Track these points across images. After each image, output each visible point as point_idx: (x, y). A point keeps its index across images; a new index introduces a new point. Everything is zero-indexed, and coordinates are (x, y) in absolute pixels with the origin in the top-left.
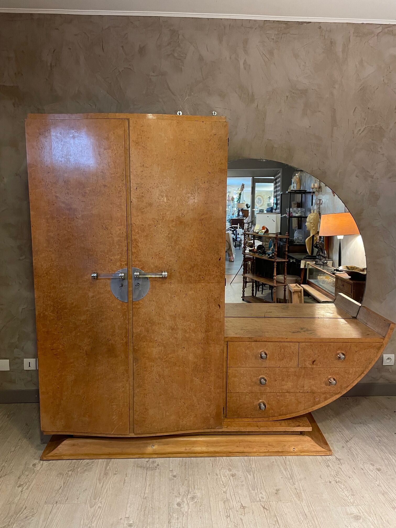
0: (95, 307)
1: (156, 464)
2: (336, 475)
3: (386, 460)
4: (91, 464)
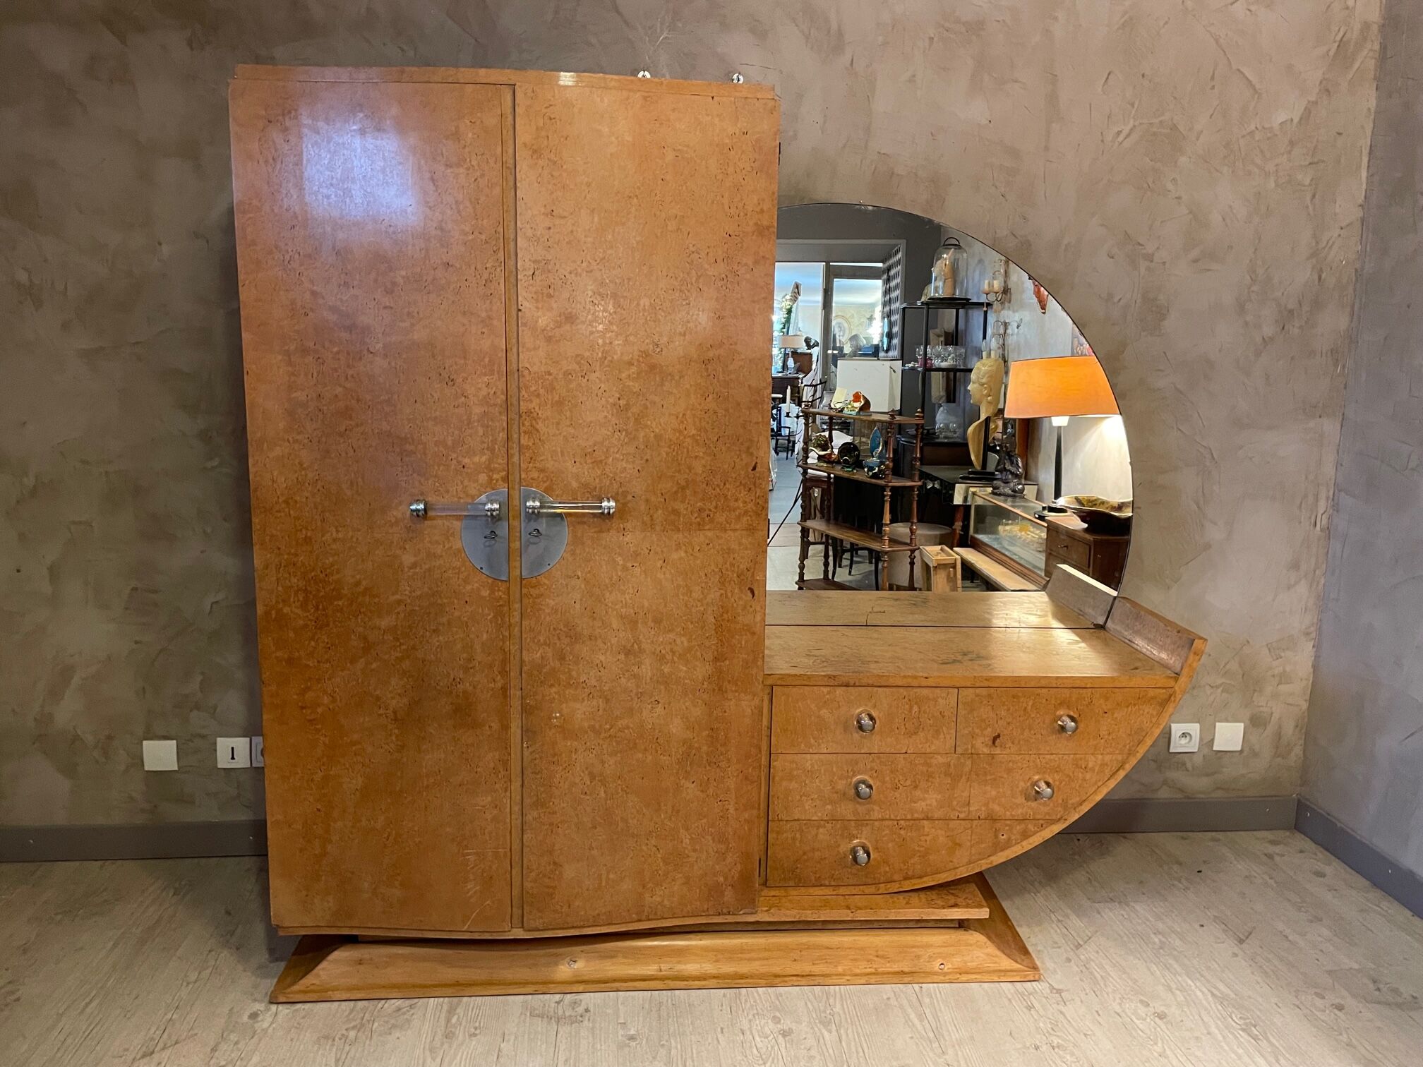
0: (418, 593)
1: (580, 1009)
2: (1050, 1030)
3: (1178, 992)
4: (408, 1011)
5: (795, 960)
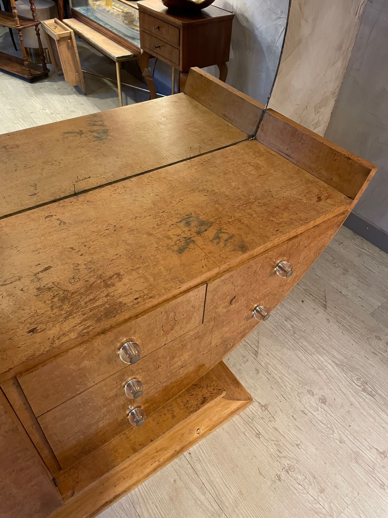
2: (278, 453)
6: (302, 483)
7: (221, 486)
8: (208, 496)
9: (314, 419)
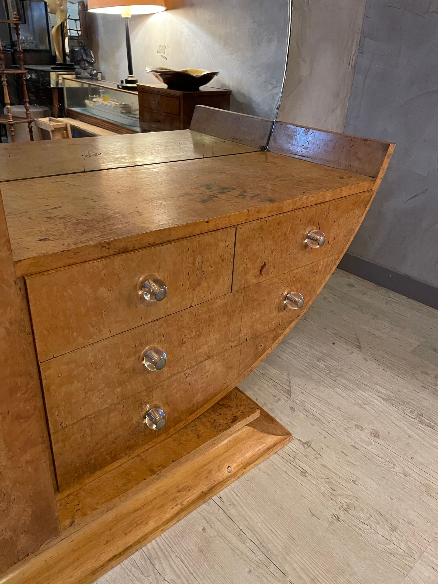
5: (107, 542)
6: (366, 522)
7: (264, 531)
8: (249, 543)
9: (369, 453)
